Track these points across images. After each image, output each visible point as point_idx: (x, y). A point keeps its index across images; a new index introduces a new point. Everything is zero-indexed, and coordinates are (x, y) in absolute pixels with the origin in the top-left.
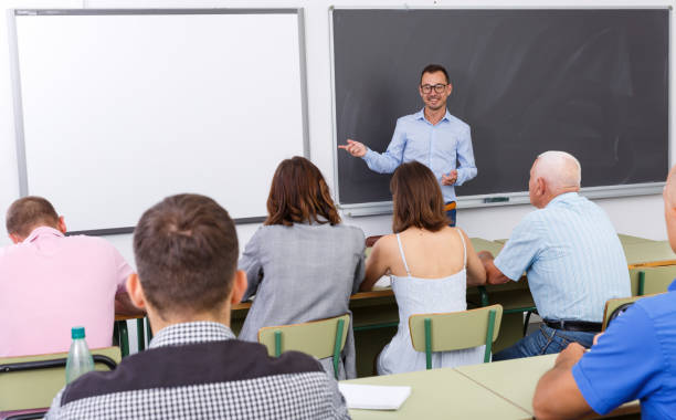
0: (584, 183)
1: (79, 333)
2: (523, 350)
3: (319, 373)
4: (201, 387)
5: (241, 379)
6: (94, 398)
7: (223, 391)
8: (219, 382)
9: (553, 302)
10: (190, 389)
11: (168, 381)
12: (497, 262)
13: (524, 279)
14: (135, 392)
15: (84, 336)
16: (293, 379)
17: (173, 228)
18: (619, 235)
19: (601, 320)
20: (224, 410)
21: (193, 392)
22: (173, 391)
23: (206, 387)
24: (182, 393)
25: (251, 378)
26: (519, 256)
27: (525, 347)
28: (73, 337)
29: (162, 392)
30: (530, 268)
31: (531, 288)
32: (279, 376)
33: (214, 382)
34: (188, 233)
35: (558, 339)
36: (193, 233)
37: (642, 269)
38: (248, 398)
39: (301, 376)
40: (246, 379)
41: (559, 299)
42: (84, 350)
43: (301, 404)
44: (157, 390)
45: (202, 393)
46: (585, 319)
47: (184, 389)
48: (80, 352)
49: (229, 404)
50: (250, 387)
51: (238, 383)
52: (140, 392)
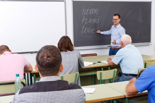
0: (132, 42)
1: (18, 75)
2: (119, 81)
3: (80, 89)
4: (53, 92)
5: (62, 90)
6: (27, 93)
7: (58, 93)
8: (57, 91)
9: (126, 70)
10: (50, 92)
11: (45, 90)
12: (113, 60)
13: (119, 64)
14: (37, 92)
15: (19, 76)
16: (74, 90)
17: (45, 57)
18: (142, 55)
19: (137, 74)
20: (58, 98)
21: (51, 93)
22: (46, 92)
23: (54, 92)
24: (48, 93)
25: (65, 90)
26: (118, 59)
27: (119, 80)
28: (16, 76)
29: (44, 93)
30: (120, 62)
31: (121, 66)
32: (71, 90)
33: (56, 91)
34: (49, 59)
35: (127, 78)
36: (50, 59)
37: (146, 62)
38: (64, 95)
39: (76, 90)
40: (63, 90)
41: (127, 69)
42: (19, 79)
43: (76, 97)
44: (42, 92)
45: (53, 93)
46: (134, 74)
47: (49, 92)
48: (18, 80)
49: (59, 96)
50: (64, 92)
51: (62, 91)
52: (38, 92)
